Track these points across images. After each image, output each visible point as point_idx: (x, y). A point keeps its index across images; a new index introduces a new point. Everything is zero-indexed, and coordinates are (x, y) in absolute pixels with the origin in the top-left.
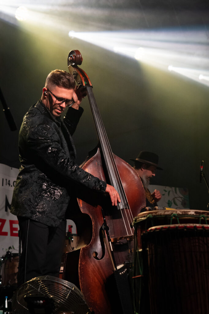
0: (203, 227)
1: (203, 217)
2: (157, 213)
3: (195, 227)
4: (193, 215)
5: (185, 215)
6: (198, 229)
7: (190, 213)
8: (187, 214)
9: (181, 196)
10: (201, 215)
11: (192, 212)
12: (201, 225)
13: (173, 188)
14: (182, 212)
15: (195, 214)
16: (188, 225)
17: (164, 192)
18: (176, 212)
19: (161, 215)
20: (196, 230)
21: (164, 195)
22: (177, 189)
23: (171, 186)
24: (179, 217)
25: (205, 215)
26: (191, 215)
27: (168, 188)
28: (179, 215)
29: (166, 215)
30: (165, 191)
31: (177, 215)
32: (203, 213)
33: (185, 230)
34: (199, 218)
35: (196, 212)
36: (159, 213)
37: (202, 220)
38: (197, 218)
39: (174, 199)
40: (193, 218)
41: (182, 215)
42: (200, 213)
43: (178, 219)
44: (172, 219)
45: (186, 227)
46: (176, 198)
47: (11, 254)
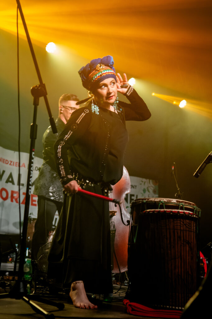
0: (184, 212)
1: (182, 205)
2: (149, 200)
3: (178, 212)
4: (175, 202)
5: (169, 202)
6: (181, 213)
7: (172, 201)
8: (171, 202)
9: (153, 186)
10: (181, 204)
11: (174, 201)
12: (182, 211)
13: (148, 180)
14: (167, 200)
15: (176, 202)
16: (173, 210)
17: (141, 183)
18: (163, 200)
19: (152, 201)
20: (179, 214)
21: (141, 184)
22: (151, 181)
23: (146, 178)
24: (165, 204)
25: (183, 204)
26: (173, 202)
27: (144, 180)
28: (165, 202)
29: (155, 202)
30: (142, 181)
31: (163, 202)
32: (182, 202)
33: (171, 213)
34: (179, 205)
35: (177, 201)
36: (151, 200)
37: (181, 207)
38: (177, 205)
39: (148, 188)
40: (175, 205)
41: (167, 202)
42: (179, 202)
43: (164, 205)
44: (160, 204)
45: (171, 212)
46: (149, 187)
47: (31, 218)
